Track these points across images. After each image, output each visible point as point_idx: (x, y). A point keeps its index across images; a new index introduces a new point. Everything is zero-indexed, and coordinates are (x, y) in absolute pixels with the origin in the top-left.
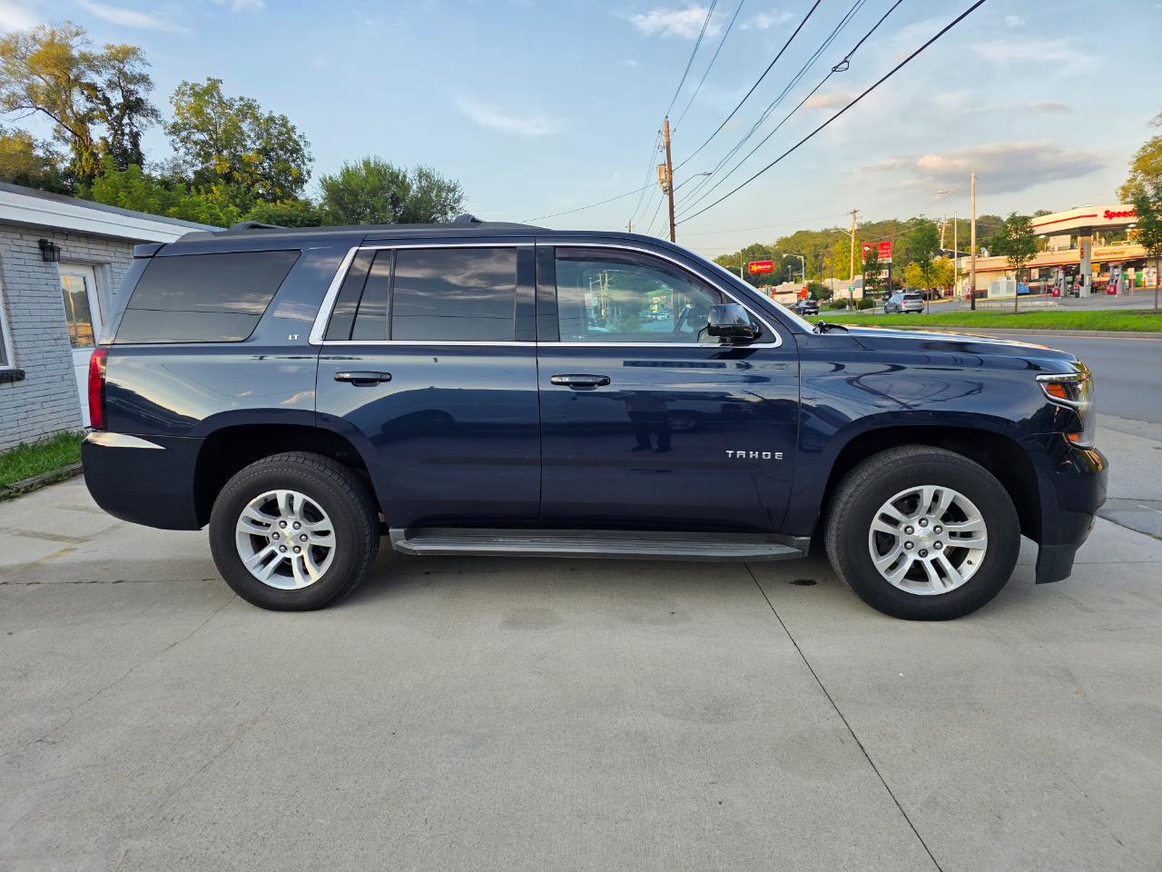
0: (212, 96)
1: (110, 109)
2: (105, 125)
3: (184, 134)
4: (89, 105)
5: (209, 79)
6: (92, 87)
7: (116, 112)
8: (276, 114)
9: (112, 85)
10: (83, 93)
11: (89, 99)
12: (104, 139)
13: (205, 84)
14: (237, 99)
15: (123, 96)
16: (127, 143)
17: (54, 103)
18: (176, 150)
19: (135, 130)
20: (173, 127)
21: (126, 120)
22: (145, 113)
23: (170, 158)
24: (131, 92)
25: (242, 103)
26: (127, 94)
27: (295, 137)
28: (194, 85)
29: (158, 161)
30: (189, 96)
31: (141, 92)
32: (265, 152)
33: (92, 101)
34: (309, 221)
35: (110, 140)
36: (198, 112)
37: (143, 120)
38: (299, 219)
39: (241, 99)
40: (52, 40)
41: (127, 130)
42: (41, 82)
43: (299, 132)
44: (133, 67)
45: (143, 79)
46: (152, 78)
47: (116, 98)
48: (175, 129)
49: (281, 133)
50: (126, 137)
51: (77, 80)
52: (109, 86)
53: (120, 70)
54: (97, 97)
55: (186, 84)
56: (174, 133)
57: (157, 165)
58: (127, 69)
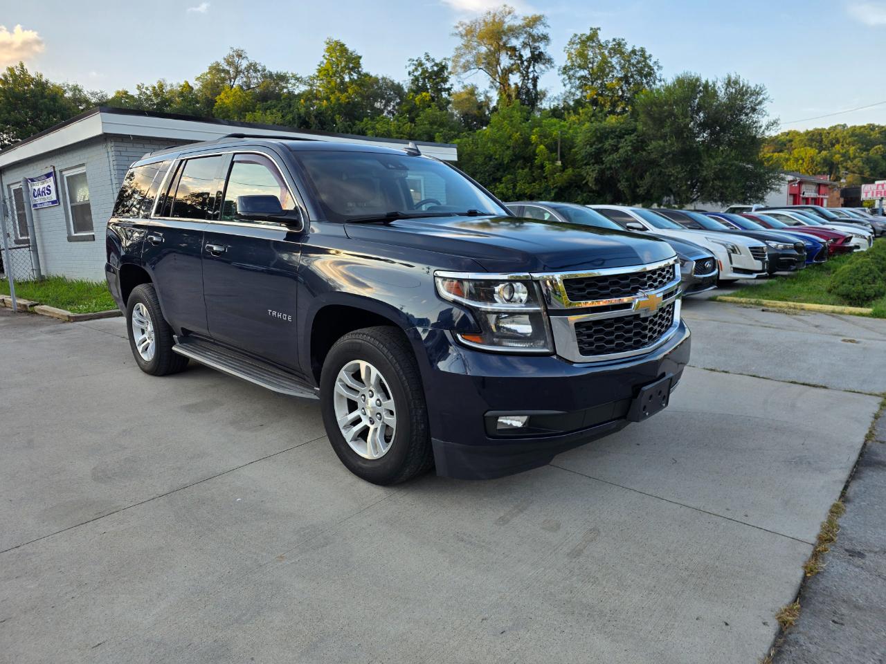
0: (594, 41)
1: (522, 63)
2: (518, 74)
3: (571, 73)
4: (512, 62)
5: (591, 29)
6: (514, 49)
7: (526, 63)
8: (637, 48)
9: (525, 45)
10: (507, 54)
11: (511, 57)
12: (516, 84)
13: (588, 33)
14: (611, 40)
15: (531, 52)
16: (530, 85)
17: (490, 63)
18: (565, 85)
19: (536, 74)
20: (565, 68)
21: (531, 69)
22: (543, 61)
23: (563, 92)
24: (536, 48)
25: (614, 43)
26: (533, 49)
27: (651, 64)
28: (582, 35)
29: (556, 95)
30: (577, 44)
31: (542, 47)
32: (626, 79)
33: (512, 59)
34: (626, 130)
35: (520, 85)
36: (582, 55)
37: (542, 67)
38: (618, 130)
39: (614, 40)
40: (494, 20)
41: (531, 76)
42: (483, 49)
43: (654, 59)
44: (539, 30)
45: (545, 38)
46: (551, 36)
47: (526, 54)
48: (565, 70)
49: (638, 62)
50: (530, 81)
51: (505, 44)
52: (523, 46)
53: (530, 35)
54: (516, 56)
55: (576, 35)
56: (564, 73)
57: (555, 98)
58: (535, 32)
